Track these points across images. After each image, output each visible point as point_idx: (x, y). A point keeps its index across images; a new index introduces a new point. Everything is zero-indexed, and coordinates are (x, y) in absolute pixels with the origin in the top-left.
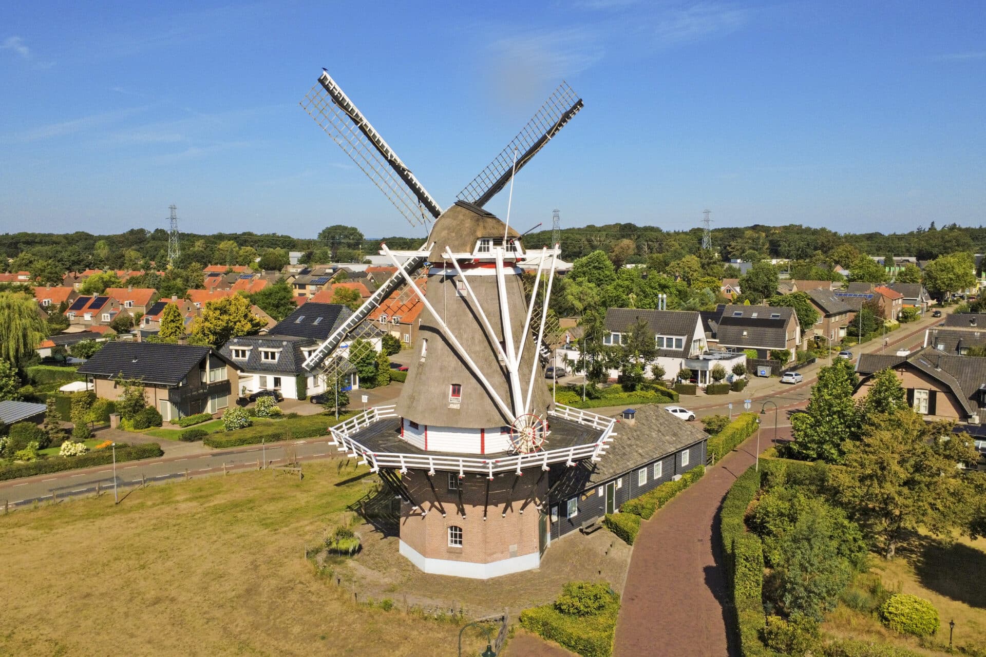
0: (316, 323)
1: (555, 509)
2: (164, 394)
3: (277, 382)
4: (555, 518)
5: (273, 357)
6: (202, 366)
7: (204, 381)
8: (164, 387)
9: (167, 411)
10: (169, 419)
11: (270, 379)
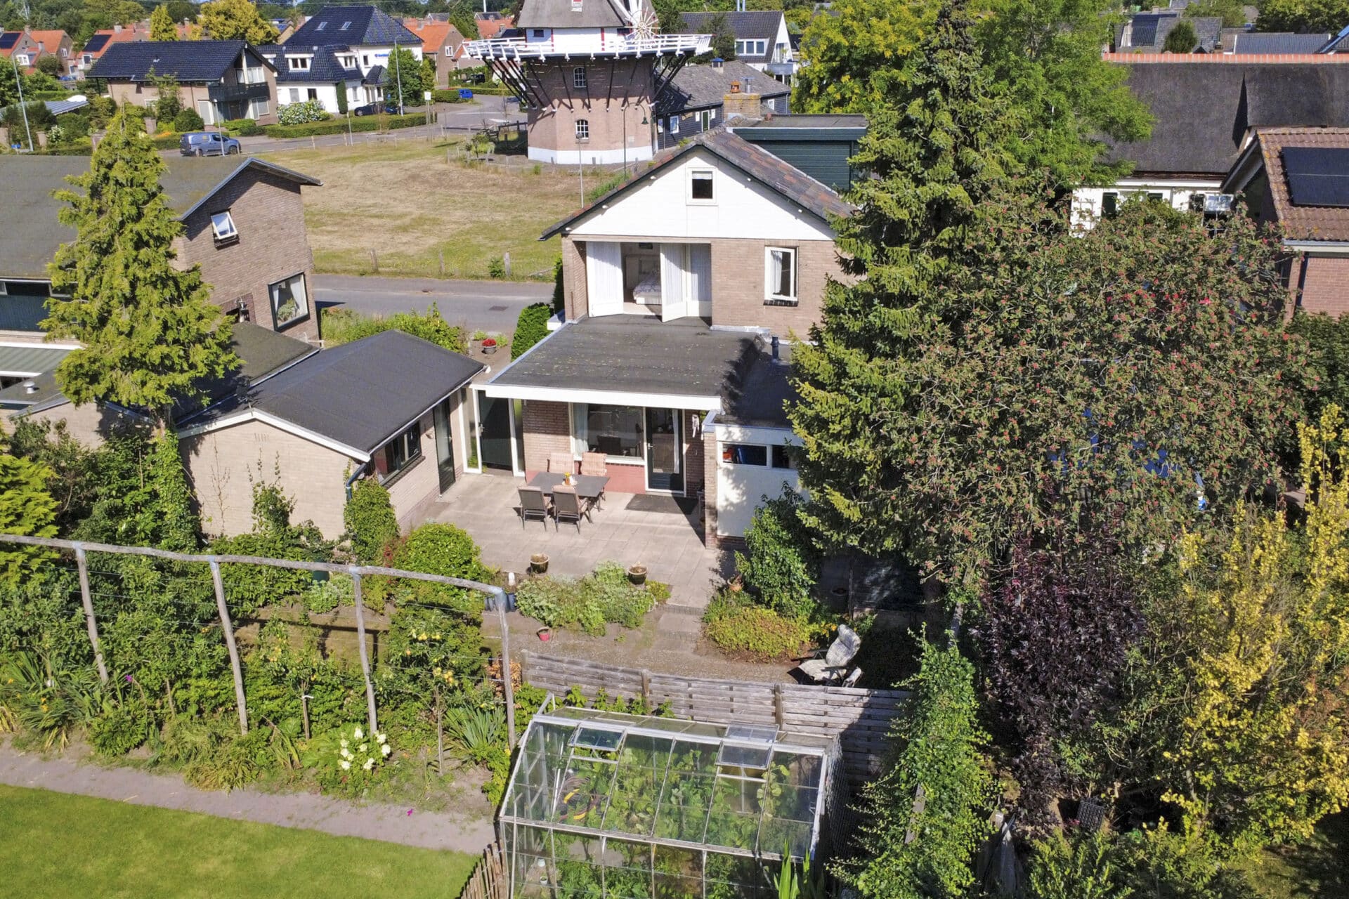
0: (344, 28)
1: (661, 121)
2: (203, 93)
3: (312, 94)
4: (661, 130)
5: (304, 65)
6: (237, 65)
7: (241, 81)
8: (201, 84)
9: (209, 113)
10: (212, 122)
11: (303, 91)
